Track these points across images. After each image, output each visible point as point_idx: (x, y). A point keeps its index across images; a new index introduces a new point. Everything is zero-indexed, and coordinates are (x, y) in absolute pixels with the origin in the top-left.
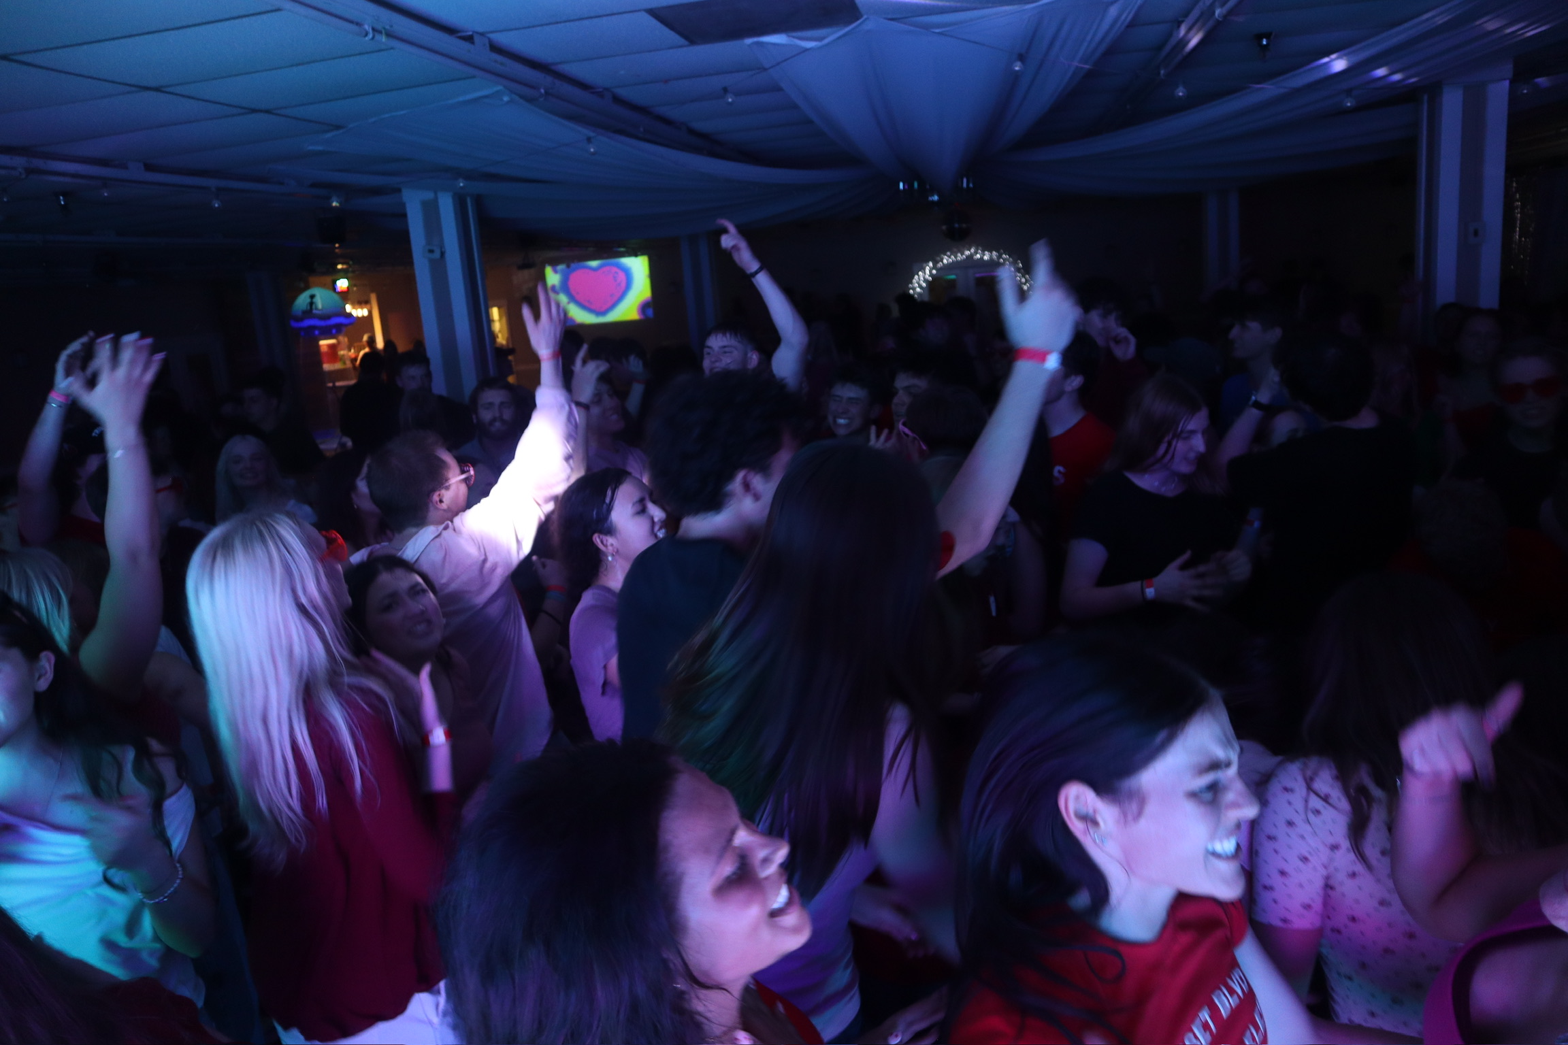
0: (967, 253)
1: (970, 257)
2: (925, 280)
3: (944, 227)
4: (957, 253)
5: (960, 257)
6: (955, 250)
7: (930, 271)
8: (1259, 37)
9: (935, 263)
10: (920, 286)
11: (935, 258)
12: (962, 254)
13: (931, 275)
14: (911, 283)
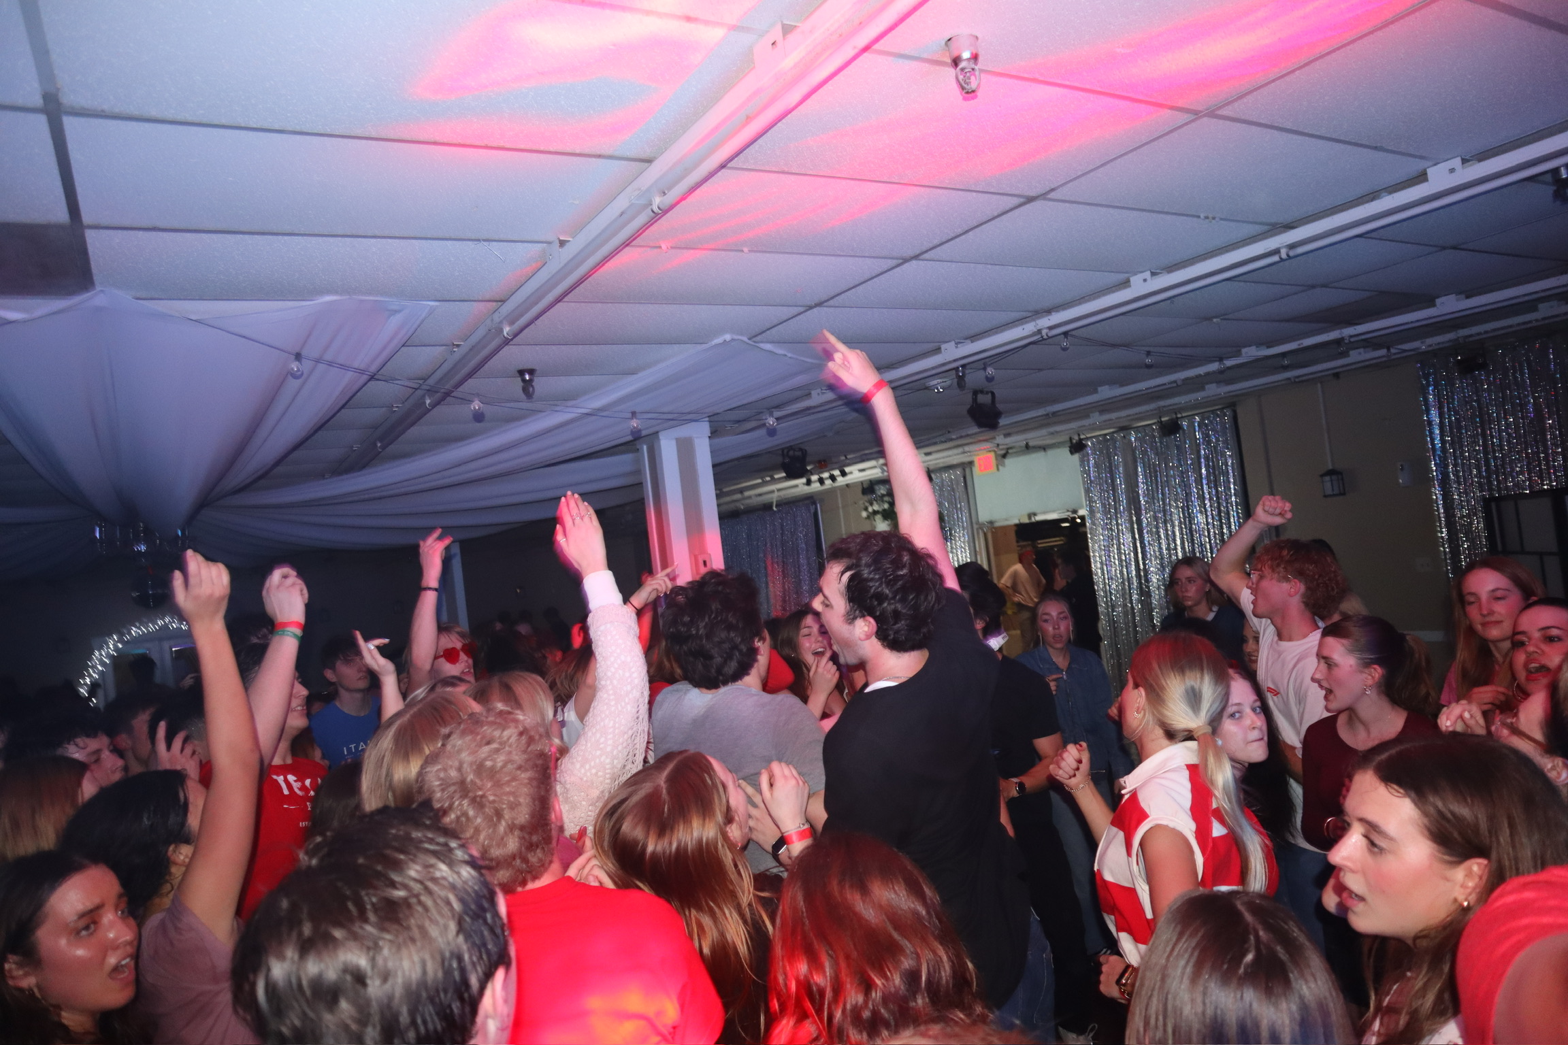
0: (160, 622)
1: (166, 626)
2: (109, 656)
3: (135, 594)
4: (147, 624)
5: (151, 627)
6: (145, 620)
7: (115, 645)
8: (521, 373)
9: (121, 635)
10: (103, 664)
11: (119, 628)
12: (154, 623)
13: (116, 649)
14: (91, 659)
